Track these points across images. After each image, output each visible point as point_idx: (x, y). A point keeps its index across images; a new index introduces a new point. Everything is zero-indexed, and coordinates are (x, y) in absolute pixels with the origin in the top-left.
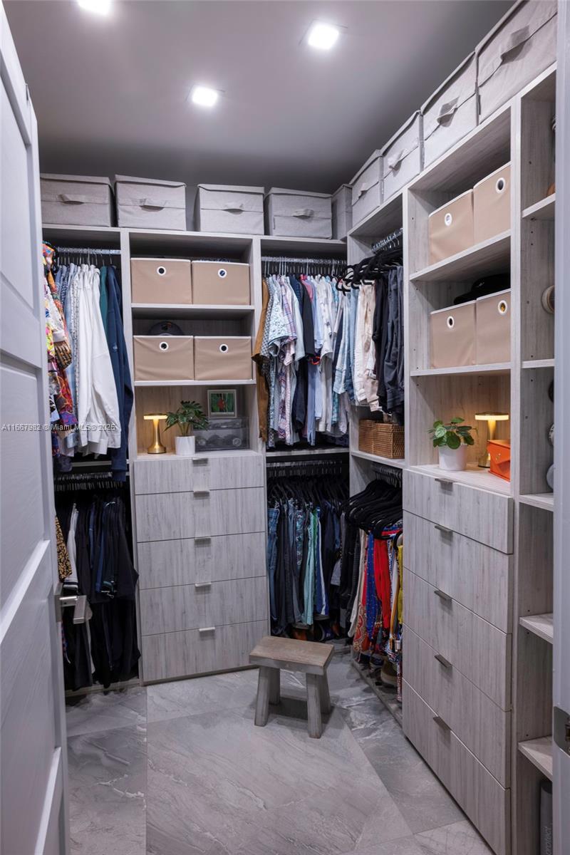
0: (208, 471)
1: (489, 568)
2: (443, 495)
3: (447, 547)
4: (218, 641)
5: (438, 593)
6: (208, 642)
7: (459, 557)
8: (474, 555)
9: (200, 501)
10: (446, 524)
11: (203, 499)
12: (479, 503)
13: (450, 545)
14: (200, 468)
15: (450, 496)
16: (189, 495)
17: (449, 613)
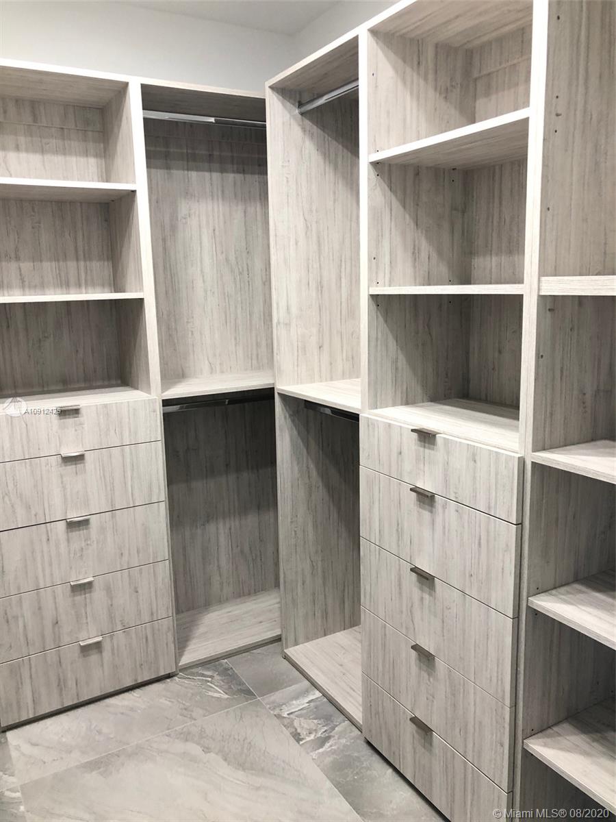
0: (81, 424)
1: (488, 541)
2: (422, 449)
3: (426, 514)
4: (107, 654)
5: (414, 570)
6: (94, 657)
7: (444, 527)
8: (466, 525)
9: (71, 468)
10: (427, 485)
11: (76, 464)
12: (475, 461)
13: (431, 512)
14: (70, 421)
15: (432, 452)
16: (54, 461)
17: (430, 595)
